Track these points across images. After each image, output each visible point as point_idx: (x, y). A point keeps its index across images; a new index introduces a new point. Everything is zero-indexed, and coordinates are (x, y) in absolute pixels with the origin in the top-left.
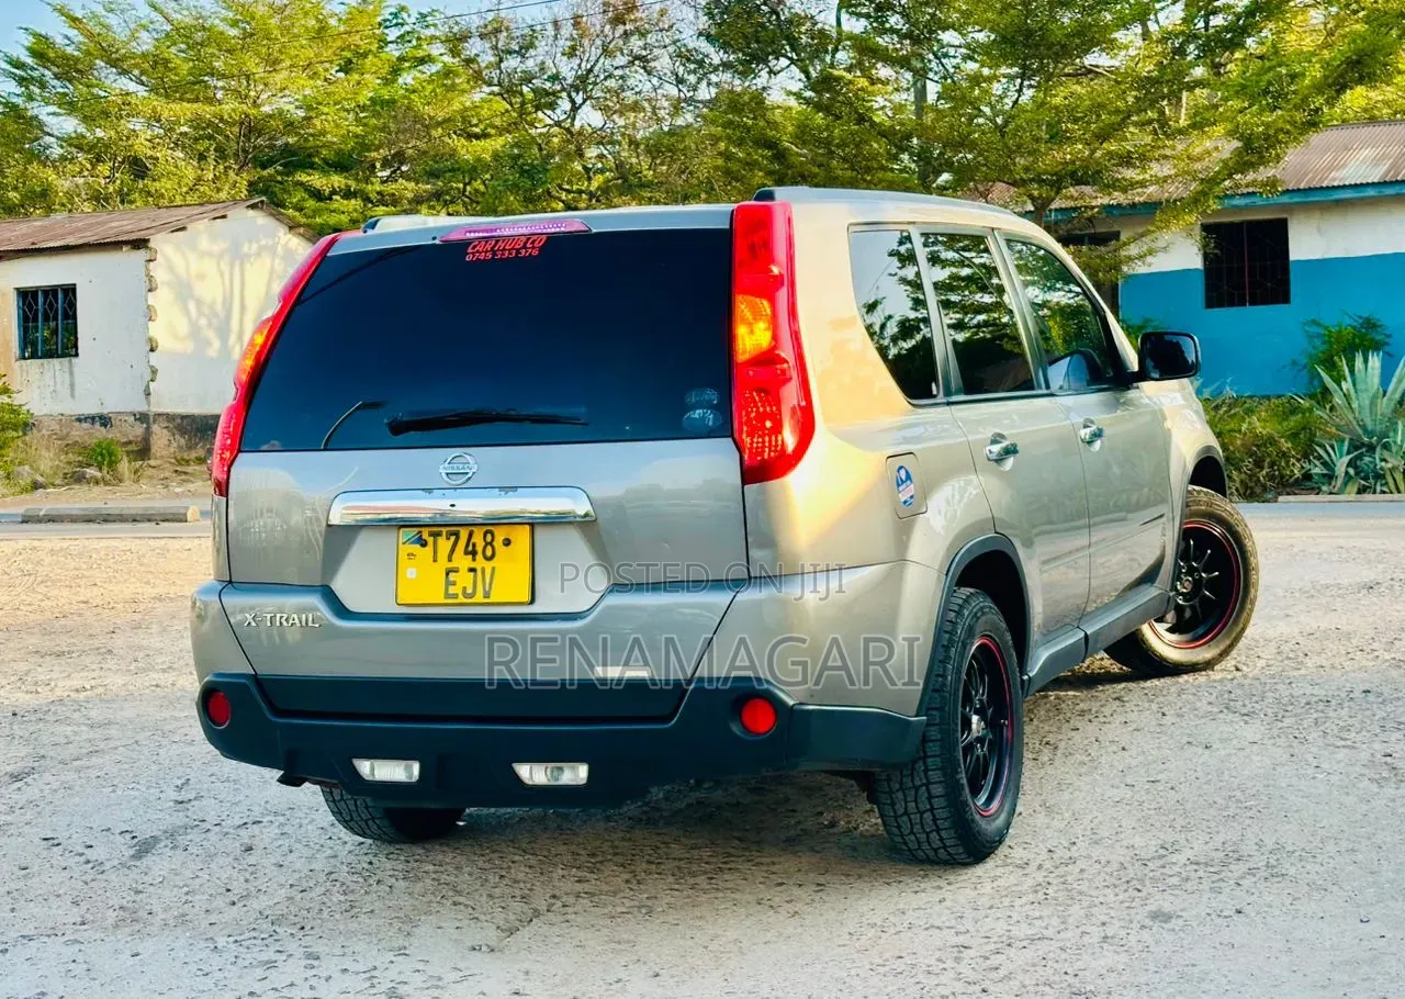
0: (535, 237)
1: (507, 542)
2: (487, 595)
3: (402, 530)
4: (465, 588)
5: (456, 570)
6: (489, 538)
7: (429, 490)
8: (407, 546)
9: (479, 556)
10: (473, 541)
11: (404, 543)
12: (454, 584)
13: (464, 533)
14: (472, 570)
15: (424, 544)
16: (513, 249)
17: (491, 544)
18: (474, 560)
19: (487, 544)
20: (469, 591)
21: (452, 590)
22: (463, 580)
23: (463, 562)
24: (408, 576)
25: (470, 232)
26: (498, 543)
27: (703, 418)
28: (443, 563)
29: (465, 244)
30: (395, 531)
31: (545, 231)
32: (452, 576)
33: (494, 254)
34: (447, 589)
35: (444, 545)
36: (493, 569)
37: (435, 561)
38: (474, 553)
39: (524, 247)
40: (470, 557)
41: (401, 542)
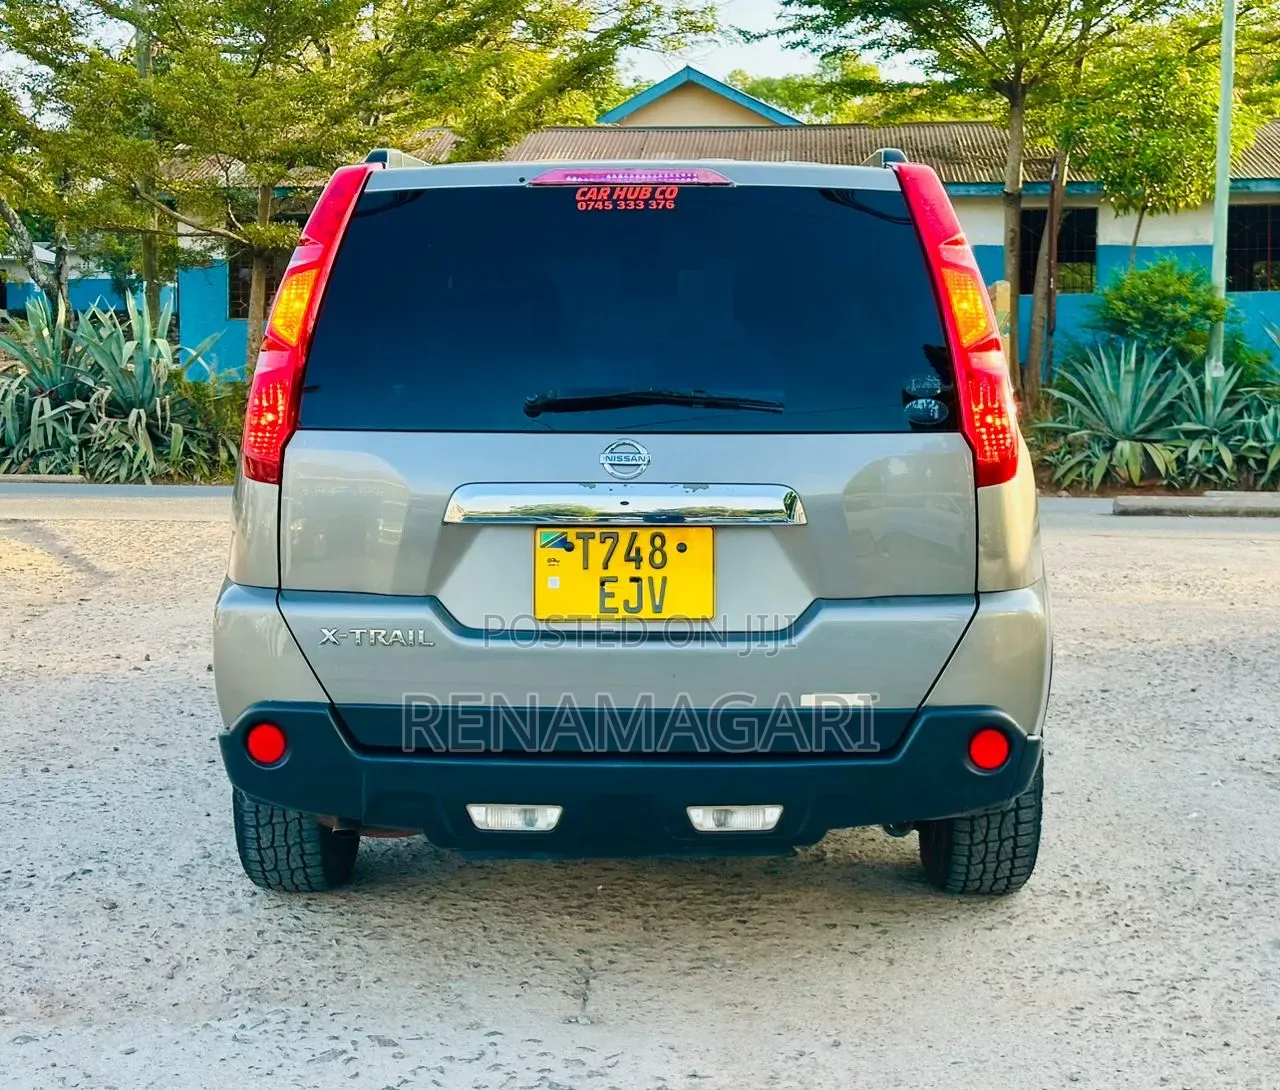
0: (664, 187)
1: (682, 548)
2: (658, 609)
3: (539, 531)
4: (626, 603)
5: (615, 580)
6: (658, 542)
7: (591, 484)
8: (546, 549)
9: (645, 564)
10: (636, 545)
11: (543, 546)
12: (612, 595)
13: (625, 536)
14: (634, 580)
15: (570, 548)
16: (637, 199)
17: (661, 549)
18: (638, 568)
19: (655, 549)
20: (633, 604)
21: (609, 603)
22: (625, 591)
23: (621, 569)
24: (550, 586)
25: (572, 176)
26: (671, 548)
27: (927, 410)
28: (597, 572)
29: (572, 190)
30: (529, 532)
31: (677, 181)
32: (608, 587)
33: (615, 203)
34: (602, 603)
35: (598, 550)
36: (664, 580)
37: (586, 568)
38: (638, 560)
39: (652, 197)
40: (633, 564)
41: (538, 544)
